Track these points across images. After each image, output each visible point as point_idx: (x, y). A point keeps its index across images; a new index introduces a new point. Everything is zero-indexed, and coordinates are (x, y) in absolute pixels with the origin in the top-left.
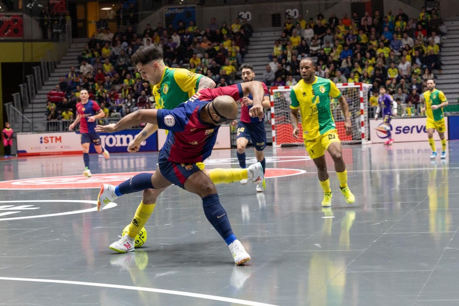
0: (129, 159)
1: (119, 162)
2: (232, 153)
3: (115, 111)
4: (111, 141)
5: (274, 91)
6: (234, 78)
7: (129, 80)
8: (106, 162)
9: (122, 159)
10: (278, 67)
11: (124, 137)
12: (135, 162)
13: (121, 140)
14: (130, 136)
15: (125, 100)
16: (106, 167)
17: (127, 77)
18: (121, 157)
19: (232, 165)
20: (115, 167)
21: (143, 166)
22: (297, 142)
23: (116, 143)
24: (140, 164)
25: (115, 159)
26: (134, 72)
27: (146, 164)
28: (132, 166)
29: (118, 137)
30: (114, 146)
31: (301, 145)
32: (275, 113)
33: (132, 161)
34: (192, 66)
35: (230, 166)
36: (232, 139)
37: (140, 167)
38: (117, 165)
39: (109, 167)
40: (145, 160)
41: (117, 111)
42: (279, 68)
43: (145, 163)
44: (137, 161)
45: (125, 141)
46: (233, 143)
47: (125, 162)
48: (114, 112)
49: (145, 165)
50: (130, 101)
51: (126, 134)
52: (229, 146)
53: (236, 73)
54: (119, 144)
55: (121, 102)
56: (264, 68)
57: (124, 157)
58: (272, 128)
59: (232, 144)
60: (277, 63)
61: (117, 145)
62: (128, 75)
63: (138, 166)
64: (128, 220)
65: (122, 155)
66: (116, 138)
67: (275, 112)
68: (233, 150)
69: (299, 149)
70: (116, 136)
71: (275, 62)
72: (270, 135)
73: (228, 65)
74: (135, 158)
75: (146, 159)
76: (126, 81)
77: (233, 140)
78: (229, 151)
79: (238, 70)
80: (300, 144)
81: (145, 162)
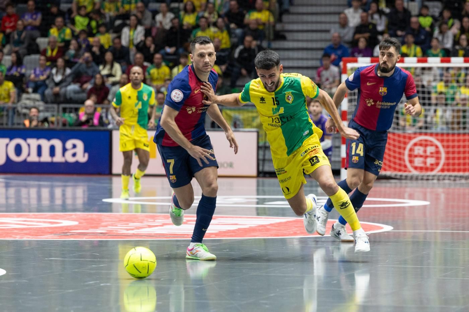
0: (52, 188)
1: (33, 192)
2: (258, 185)
3: (30, 90)
4: (18, 150)
5: (350, 66)
6: (272, 37)
7: (60, 29)
8: (7, 190)
9: (39, 187)
10: (362, 17)
11: (45, 144)
12: (64, 195)
13: (39, 148)
14: (57, 143)
15: (52, 69)
16: (7, 202)
17: (57, 24)
18: (36, 183)
19: (257, 209)
20: (24, 201)
21: (80, 202)
22: (389, 170)
23: (29, 155)
24: (74, 198)
25: (26, 186)
26: (73, 16)
27: (86, 200)
28: (58, 202)
29: (34, 142)
30: (25, 161)
31: (398, 177)
32: (350, 110)
33: (58, 192)
34: (189, 7)
35: (255, 212)
36: (261, 157)
37: (74, 204)
38: (29, 198)
39: (12, 201)
40: (84, 191)
41: (35, 91)
42: (362, 20)
43: (84, 198)
44: (69, 191)
45: (46, 151)
46: (263, 166)
47: (45, 193)
48: (28, 93)
49: (84, 201)
50: (62, 71)
51: (49, 139)
52: (254, 173)
53: (274, 26)
54: (34, 158)
55: (44, 73)
56: (336, 18)
57: (42, 183)
58: (341, 140)
59: (261, 168)
60: (360, 11)
61: (30, 159)
62: (59, 20)
63: (69, 201)
64: (20, 301)
65: (39, 181)
66: (29, 145)
67: (349, 108)
68: (261, 180)
69: (393, 185)
70: (30, 141)
71: (356, 9)
72: (337, 153)
73: (260, 10)
74: (65, 186)
75: (86, 188)
76: (54, 32)
77: (264, 160)
78: (254, 181)
79: (279, 20)
80: (396, 175)
81: (84, 194)
